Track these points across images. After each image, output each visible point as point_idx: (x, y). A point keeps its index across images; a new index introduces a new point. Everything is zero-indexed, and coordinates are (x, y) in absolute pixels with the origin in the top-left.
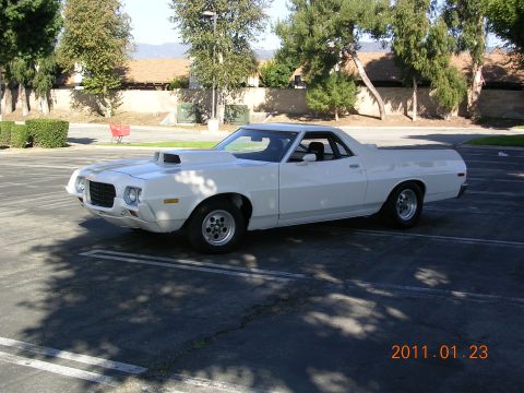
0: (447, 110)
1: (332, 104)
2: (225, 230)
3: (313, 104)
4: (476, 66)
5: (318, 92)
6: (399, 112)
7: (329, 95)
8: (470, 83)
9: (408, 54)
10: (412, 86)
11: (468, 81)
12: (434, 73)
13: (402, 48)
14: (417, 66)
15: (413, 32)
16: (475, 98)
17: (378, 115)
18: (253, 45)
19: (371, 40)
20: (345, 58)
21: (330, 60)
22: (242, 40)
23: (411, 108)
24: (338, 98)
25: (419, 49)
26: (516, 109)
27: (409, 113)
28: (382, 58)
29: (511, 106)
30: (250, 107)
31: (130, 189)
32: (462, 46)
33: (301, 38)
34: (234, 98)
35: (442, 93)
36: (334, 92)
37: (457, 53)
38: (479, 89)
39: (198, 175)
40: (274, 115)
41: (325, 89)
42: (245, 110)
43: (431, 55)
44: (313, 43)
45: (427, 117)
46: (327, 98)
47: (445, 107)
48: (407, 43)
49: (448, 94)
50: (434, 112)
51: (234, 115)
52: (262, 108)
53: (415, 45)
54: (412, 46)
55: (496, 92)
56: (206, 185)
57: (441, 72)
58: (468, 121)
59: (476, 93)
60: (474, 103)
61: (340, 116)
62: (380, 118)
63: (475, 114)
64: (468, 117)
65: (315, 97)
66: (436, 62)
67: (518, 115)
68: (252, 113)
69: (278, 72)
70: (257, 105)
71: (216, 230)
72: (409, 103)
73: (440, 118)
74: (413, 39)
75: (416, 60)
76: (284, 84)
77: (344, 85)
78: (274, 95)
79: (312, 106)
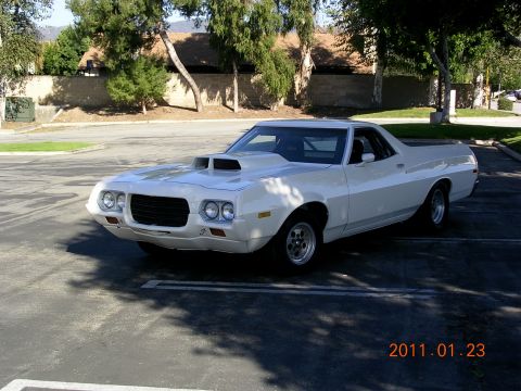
0: (273, 98)
1: (139, 95)
2: (304, 246)
3: (117, 94)
4: (305, 47)
5: (122, 80)
6: (217, 103)
7: (135, 83)
8: (299, 68)
9: (229, 35)
10: (232, 72)
11: (297, 66)
12: (259, 56)
13: (222, 28)
14: (240, 48)
15: (235, 9)
16: (305, 84)
17: (193, 105)
18: (39, 24)
19: (183, 19)
20: (151, 40)
21: (135, 41)
22: (24, 17)
23: (232, 97)
24: (147, 87)
25: (241, 29)
26: (349, 96)
27: (229, 103)
28: (188, 40)
29: (342, 93)
30: (35, 99)
31: (207, 203)
32: (289, 25)
33: (104, 15)
34: (13, 89)
35: (268, 79)
36: (142, 80)
37: (284, 33)
38: (308, 75)
39: (284, 182)
40: (66, 109)
41: (130, 76)
42: (29, 102)
43: (255, 36)
44: (119, 22)
45: (249, 108)
46: (132, 86)
47: (271, 95)
48: (228, 22)
49: (275, 79)
50: (257, 100)
51: (17, 110)
52: (49, 100)
53: (237, 24)
54: (234, 25)
55: (326, 77)
56: (292, 194)
57: (267, 56)
58: (298, 111)
59: (306, 78)
60: (303, 91)
61: (148, 108)
62: (196, 110)
63: (305, 102)
64: (296, 106)
65: (118, 86)
66: (261, 43)
67: (351, 103)
68: (37, 107)
69: (63, 56)
70: (43, 97)
71: (297, 246)
72: (228, 92)
73: (265, 108)
74: (234, 17)
75: (239, 41)
76: (70, 70)
77: (153, 70)
78: (63, 84)
79: (115, 98)
